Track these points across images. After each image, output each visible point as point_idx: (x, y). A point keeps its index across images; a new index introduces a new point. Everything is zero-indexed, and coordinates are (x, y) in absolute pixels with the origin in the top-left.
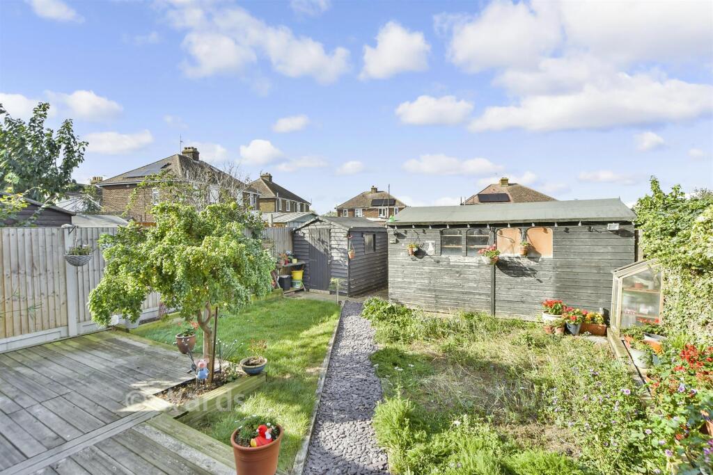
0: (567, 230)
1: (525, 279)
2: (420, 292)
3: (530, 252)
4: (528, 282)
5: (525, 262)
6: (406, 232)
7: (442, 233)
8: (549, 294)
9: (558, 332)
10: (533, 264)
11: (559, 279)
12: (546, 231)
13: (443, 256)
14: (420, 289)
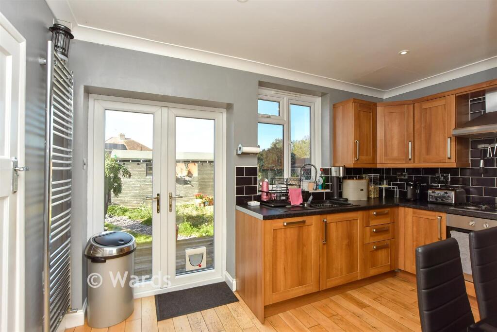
0: (202, 164)
1: (187, 186)
2: (133, 198)
3: (190, 174)
4: (188, 187)
5: (187, 178)
6: (124, 164)
7: (147, 165)
8: (196, 192)
9: (202, 205)
10: (190, 179)
11: (200, 184)
12: (195, 165)
13: (147, 177)
14: (133, 196)
